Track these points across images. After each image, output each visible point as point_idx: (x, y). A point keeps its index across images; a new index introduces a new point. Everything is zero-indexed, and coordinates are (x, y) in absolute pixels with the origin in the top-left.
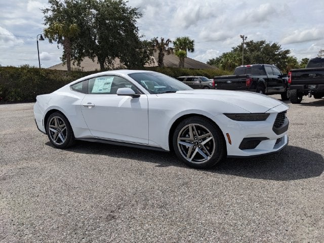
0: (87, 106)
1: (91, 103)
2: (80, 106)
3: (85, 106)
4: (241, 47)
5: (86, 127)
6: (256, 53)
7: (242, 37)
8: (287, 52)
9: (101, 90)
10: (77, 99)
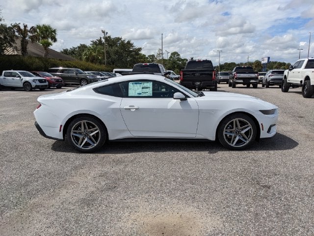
0: (129, 109)
1: (133, 106)
2: (120, 110)
3: (126, 109)
4: (100, 41)
5: (126, 129)
6: (115, 48)
7: (103, 32)
8: (140, 49)
9: (140, 94)
10: (113, 103)
